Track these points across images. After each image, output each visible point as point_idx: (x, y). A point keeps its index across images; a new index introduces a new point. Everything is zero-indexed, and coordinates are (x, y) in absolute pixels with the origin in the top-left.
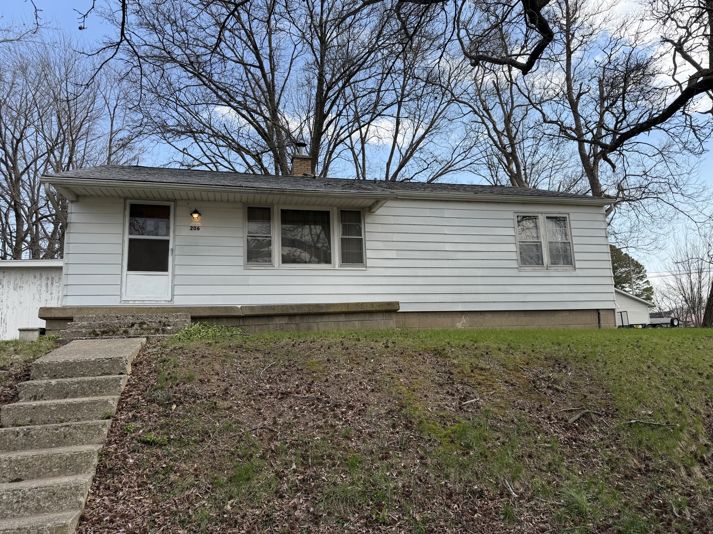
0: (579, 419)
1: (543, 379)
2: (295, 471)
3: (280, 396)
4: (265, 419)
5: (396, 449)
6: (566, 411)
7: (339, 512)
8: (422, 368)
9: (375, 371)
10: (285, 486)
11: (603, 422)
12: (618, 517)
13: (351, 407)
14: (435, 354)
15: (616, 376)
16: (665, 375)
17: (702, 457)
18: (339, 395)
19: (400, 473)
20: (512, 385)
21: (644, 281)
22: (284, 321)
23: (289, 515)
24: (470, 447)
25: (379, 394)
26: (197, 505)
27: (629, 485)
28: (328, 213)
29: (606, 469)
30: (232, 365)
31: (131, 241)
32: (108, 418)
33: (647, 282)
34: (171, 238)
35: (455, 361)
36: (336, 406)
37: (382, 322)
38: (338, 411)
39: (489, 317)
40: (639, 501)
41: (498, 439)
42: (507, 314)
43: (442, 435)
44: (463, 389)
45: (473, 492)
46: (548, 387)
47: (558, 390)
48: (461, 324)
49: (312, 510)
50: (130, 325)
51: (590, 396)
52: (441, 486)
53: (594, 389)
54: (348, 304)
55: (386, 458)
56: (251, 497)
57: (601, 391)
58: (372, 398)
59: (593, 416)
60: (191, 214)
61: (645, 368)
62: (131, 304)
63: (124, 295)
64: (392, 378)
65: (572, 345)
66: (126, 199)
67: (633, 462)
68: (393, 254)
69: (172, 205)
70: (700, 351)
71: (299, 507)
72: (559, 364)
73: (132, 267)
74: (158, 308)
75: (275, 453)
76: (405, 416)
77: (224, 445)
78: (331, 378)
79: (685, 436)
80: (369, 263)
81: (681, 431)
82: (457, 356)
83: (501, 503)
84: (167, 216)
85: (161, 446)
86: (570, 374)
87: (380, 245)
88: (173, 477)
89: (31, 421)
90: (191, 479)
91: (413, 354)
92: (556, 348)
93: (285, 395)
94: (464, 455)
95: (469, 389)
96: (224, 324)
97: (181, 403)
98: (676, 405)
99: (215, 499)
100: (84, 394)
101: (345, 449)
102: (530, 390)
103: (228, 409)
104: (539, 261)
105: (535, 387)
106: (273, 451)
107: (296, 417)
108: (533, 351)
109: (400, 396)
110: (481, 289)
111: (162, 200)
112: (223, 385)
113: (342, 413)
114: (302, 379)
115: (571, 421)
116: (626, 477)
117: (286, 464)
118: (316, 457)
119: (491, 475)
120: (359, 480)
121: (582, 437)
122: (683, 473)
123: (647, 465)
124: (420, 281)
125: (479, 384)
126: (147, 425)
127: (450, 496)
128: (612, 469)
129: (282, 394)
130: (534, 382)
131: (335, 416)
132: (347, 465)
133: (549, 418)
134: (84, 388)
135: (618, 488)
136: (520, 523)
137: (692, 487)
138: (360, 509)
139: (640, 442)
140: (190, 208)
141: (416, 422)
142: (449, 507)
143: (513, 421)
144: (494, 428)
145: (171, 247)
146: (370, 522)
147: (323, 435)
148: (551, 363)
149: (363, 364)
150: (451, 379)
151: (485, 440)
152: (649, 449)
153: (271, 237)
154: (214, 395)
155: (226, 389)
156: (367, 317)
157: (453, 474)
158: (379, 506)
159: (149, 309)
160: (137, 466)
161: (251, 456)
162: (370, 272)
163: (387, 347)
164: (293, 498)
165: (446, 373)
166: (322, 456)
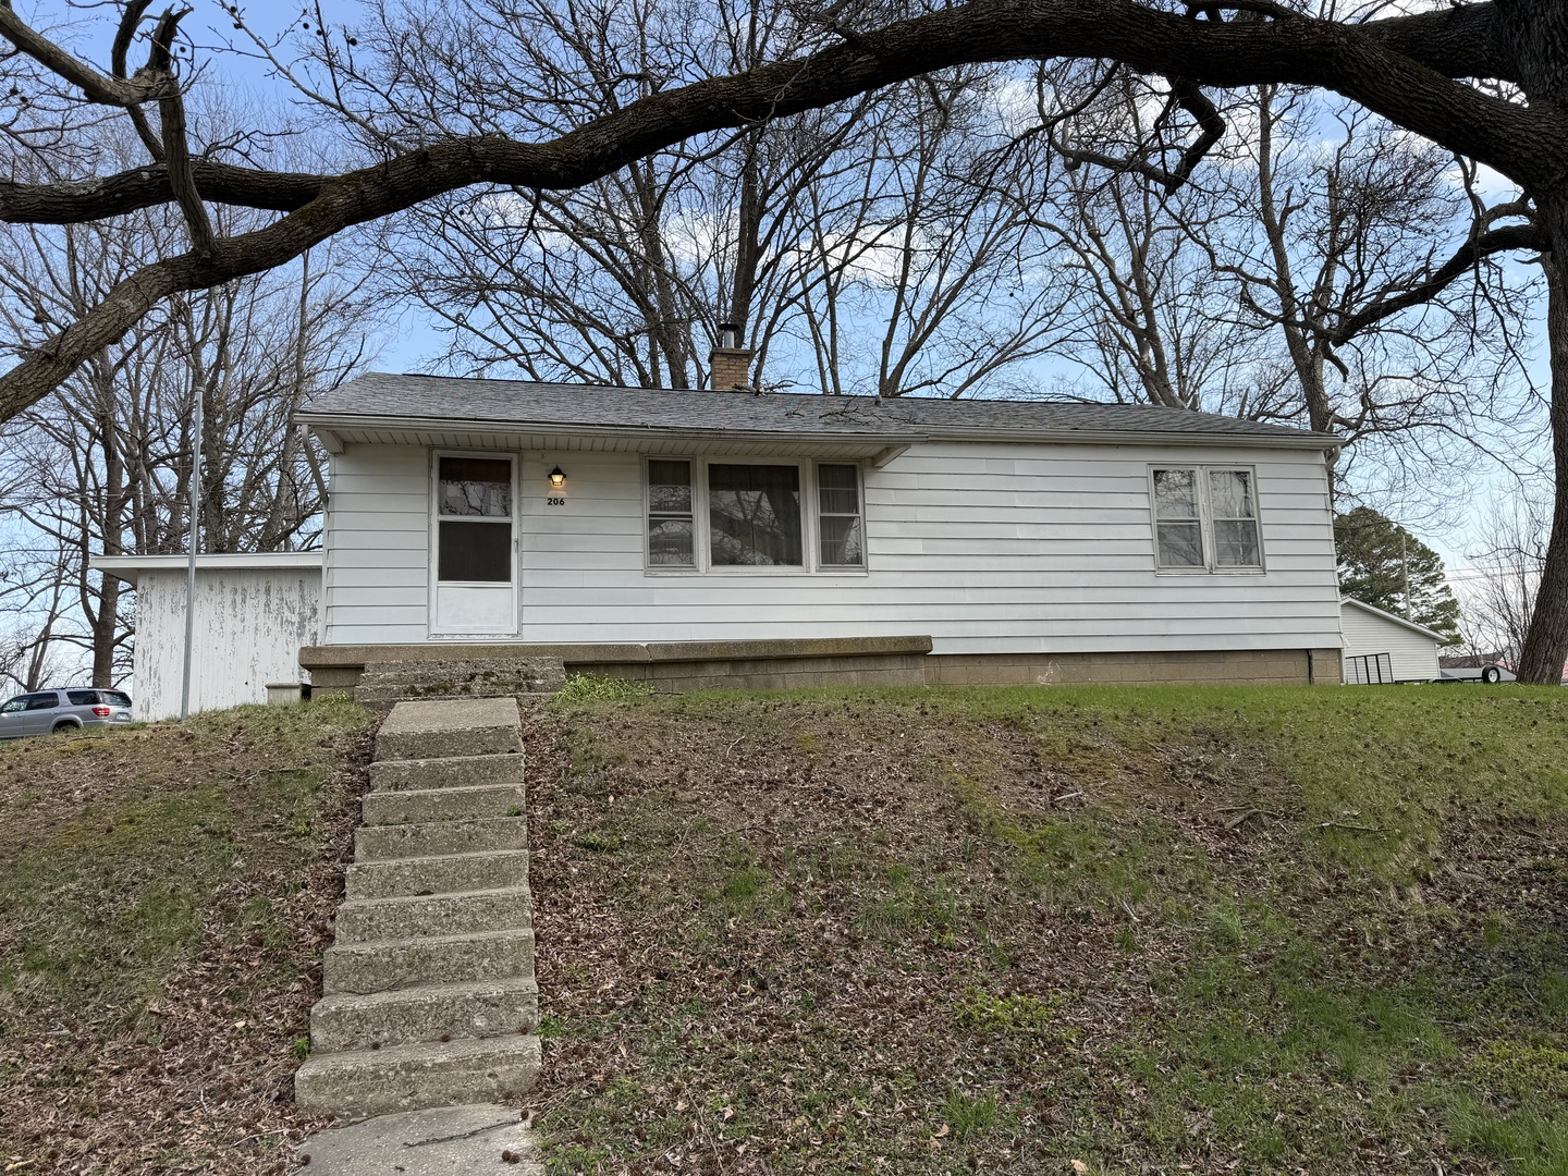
0: (1242, 823)
1: (1188, 763)
2: (813, 885)
3: (765, 786)
4: (752, 817)
5: (957, 859)
6: (1223, 812)
7: (885, 935)
8: (987, 746)
9: (909, 751)
10: (803, 904)
11: (1279, 826)
12: (1285, 947)
13: (881, 803)
14: (1008, 726)
15: (1309, 758)
16: (1392, 758)
17: (1427, 876)
18: (858, 786)
19: (966, 890)
20: (1136, 772)
21: (1438, 588)
22: (724, 671)
23: (816, 937)
24: (1071, 859)
25: (921, 785)
26: (687, 924)
27: (1308, 911)
28: (795, 469)
29: (1277, 889)
30: (678, 741)
31: (443, 525)
32: (518, 814)
33: (1446, 589)
34: (514, 520)
35: (1042, 737)
36: (855, 801)
37: (901, 673)
38: (859, 808)
39: (1098, 663)
40: (1320, 928)
41: (1113, 847)
42: (1132, 660)
43: (1027, 840)
44: (1056, 778)
45: (1076, 916)
46: (1196, 776)
47: (1211, 781)
48: (1045, 676)
49: (846, 931)
50: (468, 677)
51: (1262, 790)
52: (1028, 907)
53: (1271, 779)
54: (838, 641)
55: (944, 870)
56: (759, 914)
57: (1281, 782)
58: (910, 790)
59: (1265, 818)
60: (550, 476)
61: (1360, 747)
62: (447, 640)
63: (434, 623)
64: (940, 761)
65: (1241, 711)
66: (431, 448)
67: (1319, 881)
68: (918, 547)
69: (514, 458)
70: (1462, 721)
71: (828, 928)
72: (1216, 740)
73: (445, 574)
74: (505, 648)
75: (779, 862)
76: (967, 816)
77: (704, 849)
78: (841, 761)
79: (1408, 846)
80: (873, 563)
81: (1401, 839)
82: (1045, 729)
83: (1116, 930)
84: (507, 478)
85: (611, 851)
86: (1233, 756)
87: (893, 530)
88: (643, 890)
89: (406, 819)
90: (668, 893)
91: (970, 725)
92: (1215, 715)
93: (773, 785)
94: (1060, 867)
95: (1065, 778)
96: (621, 674)
97: (621, 794)
98: (1401, 803)
99: (711, 916)
100: (468, 781)
101: (881, 857)
102: (1166, 780)
103: (694, 801)
104: (1193, 557)
105: (1173, 775)
106: (775, 859)
107: (797, 816)
108: (1174, 720)
109: (956, 788)
110: (1083, 612)
111: (496, 449)
112: (675, 770)
113: (868, 810)
114: (793, 761)
115: (1228, 825)
116: (1306, 900)
117: (799, 875)
118: (838, 868)
119: (1102, 895)
120: (909, 895)
121: (1243, 849)
122: (1393, 895)
123: (1339, 885)
124: (968, 597)
125: (1083, 771)
126: (580, 825)
127: (1042, 919)
128: (1285, 891)
129: (769, 783)
130: (1172, 768)
131: (858, 815)
132: (888, 878)
133: (1194, 821)
134: (468, 772)
135: (1292, 914)
136: (1142, 952)
137: (1402, 913)
138: (914, 932)
139: (1333, 854)
140: (547, 464)
141: (984, 823)
142: (1040, 932)
143: (1136, 824)
144: (1106, 833)
145: (514, 535)
146: (930, 947)
147: (845, 839)
148: (1203, 739)
149: (888, 740)
150: (1036, 764)
151: (1092, 848)
152: (1347, 864)
153: (691, 516)
154: (667, 782)
155: (681, 775)
156: (873, 664)
157: (1044, 893)
158: (941, 929)
159: (490, 650)
160: (583, 876)
161: (747, 863)
162: (874, 580)
163: (924, 713)
164: (817, 918)
165: (1027, 754)
166: (849, 866)
